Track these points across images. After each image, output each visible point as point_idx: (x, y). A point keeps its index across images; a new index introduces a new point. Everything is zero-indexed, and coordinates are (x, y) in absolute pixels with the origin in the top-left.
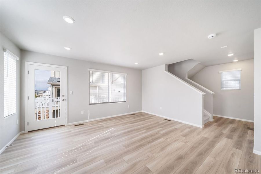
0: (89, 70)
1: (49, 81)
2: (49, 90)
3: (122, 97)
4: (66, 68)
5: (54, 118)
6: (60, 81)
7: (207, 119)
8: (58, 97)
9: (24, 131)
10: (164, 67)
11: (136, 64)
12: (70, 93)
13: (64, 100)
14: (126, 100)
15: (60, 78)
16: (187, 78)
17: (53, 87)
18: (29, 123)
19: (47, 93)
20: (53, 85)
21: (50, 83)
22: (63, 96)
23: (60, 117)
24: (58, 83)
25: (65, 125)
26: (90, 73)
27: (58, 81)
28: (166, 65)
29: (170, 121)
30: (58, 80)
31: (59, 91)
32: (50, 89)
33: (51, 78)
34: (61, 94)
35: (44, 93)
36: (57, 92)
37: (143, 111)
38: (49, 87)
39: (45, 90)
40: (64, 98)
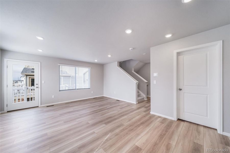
0: (59, 64)
1: (22, 72)
2: (22, 80)
3: (87, 85)
4: (39, 63)
5: (29, 101)
6: (34, 72)
7: (143, 98)
8: (32, 86)
9: (4, 111)
10: (116, 64)
11: (96, 61)
12: (43, 82)
13: (37, 87)
14: (90, 88)
15: (34, 69)
16: (133, 71)
17: (27, 77)
18: (8, 105)
19: (19, 83)
20: (27, 75)
21: (24, 73)
22: (37, 84)
23: (34, 100)
24: (32, 74)
25: (38, 107)
26: (59, 67)
27: (32, 72)
28: (118, 62)
29: (119, 101)
30: (32, 70)
31: (33, 81)
32: (24, 79)
33: (24, 68)
34: (35, 83)
35: (15, 83)
36: (31, 82)
37: (104, 96)
38: (22, 77)
39: (17, 80)
40: (37, 86)
